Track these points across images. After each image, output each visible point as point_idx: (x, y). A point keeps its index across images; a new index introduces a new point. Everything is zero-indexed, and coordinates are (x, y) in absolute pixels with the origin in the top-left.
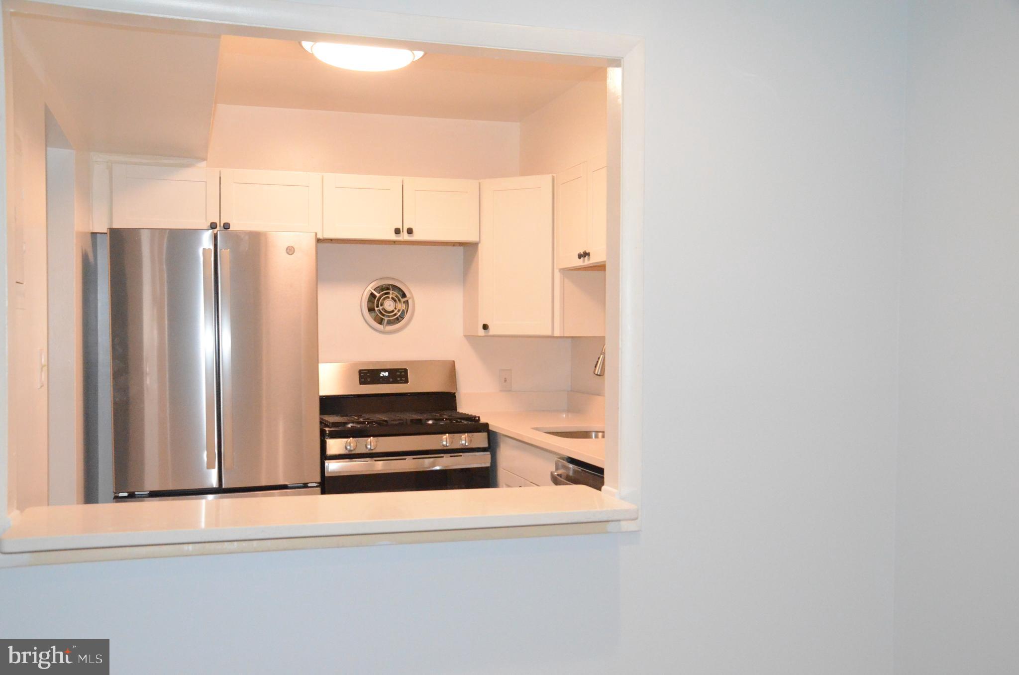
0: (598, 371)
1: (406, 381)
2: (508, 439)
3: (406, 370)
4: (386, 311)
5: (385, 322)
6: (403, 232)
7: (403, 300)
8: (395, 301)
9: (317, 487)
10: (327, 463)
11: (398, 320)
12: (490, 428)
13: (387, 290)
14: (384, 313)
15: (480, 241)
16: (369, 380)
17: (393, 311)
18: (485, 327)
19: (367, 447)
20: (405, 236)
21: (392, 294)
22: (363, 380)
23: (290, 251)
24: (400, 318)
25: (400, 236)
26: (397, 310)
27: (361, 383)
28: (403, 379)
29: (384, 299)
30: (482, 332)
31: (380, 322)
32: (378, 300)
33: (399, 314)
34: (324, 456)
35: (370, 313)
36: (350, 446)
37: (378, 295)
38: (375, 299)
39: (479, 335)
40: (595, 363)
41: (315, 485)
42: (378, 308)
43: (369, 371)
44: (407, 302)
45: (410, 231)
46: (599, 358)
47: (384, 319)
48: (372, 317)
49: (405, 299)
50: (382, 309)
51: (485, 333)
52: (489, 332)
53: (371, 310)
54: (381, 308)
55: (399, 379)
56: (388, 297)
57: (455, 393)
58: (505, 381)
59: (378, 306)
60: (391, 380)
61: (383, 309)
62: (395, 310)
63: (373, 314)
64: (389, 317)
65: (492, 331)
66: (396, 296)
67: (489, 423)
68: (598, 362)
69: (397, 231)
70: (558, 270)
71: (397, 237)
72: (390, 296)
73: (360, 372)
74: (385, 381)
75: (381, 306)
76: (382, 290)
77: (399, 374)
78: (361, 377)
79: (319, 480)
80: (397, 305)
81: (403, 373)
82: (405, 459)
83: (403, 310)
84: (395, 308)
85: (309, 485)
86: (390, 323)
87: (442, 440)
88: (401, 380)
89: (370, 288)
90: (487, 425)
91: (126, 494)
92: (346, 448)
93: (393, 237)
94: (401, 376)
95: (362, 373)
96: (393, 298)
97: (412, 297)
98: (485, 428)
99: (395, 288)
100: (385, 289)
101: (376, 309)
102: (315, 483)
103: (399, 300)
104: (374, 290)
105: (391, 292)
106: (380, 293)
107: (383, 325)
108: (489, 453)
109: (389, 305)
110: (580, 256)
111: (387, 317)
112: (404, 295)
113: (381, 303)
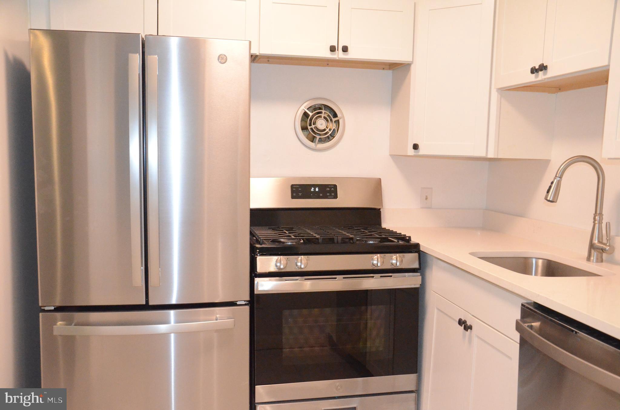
0: (550, 197)
1: (336, 197)
2: (440, 262)
3: (335, 186)
4: (318, 129)
5: (318, 139)
6: (338, 50)
7: (334, 120)
8: (327, 121)
9: (245, 305)
10: (257, 280)
11: (328, 139)
12: (421, 249)
13: (319, 110)
14: (316, 131)
15: (412, 62)
16: (300, 194)
17: (324, 130)
18: (416, 147)
19: (297, 265)
20: (339, 55)
21: (325, 113)
22: (294, 194)
23: (222, 59)
24: (331, 137)
25: (335, 54)
26: (328, 129)
27: (293, 197)
28: (333, 194)
29: (317, 118)
30: (411, 151)
31: (312, 140)
32: (311, 120)
33: (330, 133)
34: (254, 274)
35: (303, 132)
36: (280, 263)
37: (311, 114)
38: (308, 118)
39: (409, 154)
40: (548, 188)
41: (243, 303)
42: (311, 127)
43: (301, 186)
44: (338, 122)
45: (345, 49)
46: (552, 183)
47: (316, 137)
48: (305, 135)
49: (336, 119)
50: (314, 128)
51: (415, 152)
52: (419, 152)
53: (304, 128)
54: (313, 126)
55: (328, 194)
56: (320, 117)
57: (380, 209)
58: (426, 199)
59: (310, 125)
60: (321, 195)
61: (316, 128)
62: (326, 128)
63: (306, 133)
64: (320, 135)
65: (422, 151)
66: (328, 116)
67: (420, 243)
68: (550, 187)
69: (333, 49)
70: (495, 90)
71: (332, 54)
72: (323, 115)
73: (292, 186)
74: (316, 196)
75: (314, 125)
76: (315, 109)
77: (329, 189)
78: (292, 192)
79: (248, 298)
80: (328, 124)
81: (333, 189)
82: (336, 278)
83: (334, 130)
84: (327, 127)
85: (238, 303)
86: (321, 141)
87: (373, 259)
88: (331, 195)
89: (304, 108)
90: (417, 246)
91: (52, 308)
92: (276, 266)
93: (328, 54)
94: (330, 192)
95: (295, 188)
96: (325, 118)
97: (343, 117)
98: (415, 248)
99: (327, 107)
100: (318, 109)
101: (309, 127)
102: (244, 301)
103: (331, 120)
104: (308, 109)
105: (323, 111)
106: (312, 112)
107: (315, 142)
108: (419, 274)
109: (321, 124)
110: (534, 71)
111: (318, 135)
112: (335, 115)
113: (313, 123)
